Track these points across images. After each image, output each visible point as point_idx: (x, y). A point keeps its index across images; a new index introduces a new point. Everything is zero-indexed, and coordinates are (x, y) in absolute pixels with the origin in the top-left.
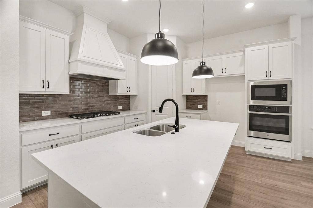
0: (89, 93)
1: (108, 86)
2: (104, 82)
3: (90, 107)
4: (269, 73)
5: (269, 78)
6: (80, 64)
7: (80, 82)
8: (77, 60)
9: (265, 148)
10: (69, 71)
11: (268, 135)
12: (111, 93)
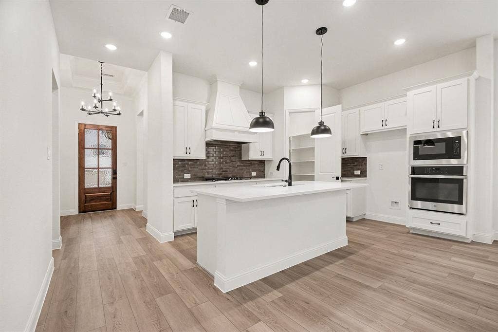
0: (222, 158)
1: (241, 150)
2: (236, 147)
3: (224, 173)
5: (436, 129)
6: (214, 131)
7: (214, 148)
8: (212, 128)
9: (431, 223)
10: (205, 138)
11: (435, 206)
12: (243, 158)
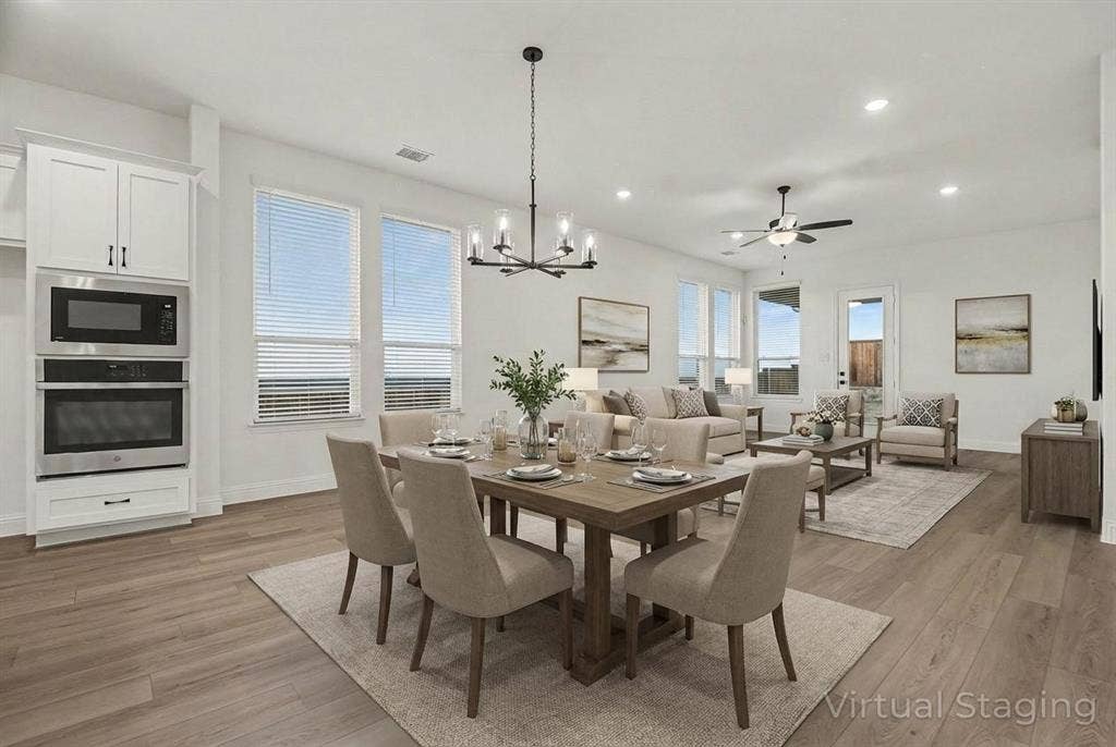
4: (119, 255)
9: (107, 503)
11: (117, 459)
